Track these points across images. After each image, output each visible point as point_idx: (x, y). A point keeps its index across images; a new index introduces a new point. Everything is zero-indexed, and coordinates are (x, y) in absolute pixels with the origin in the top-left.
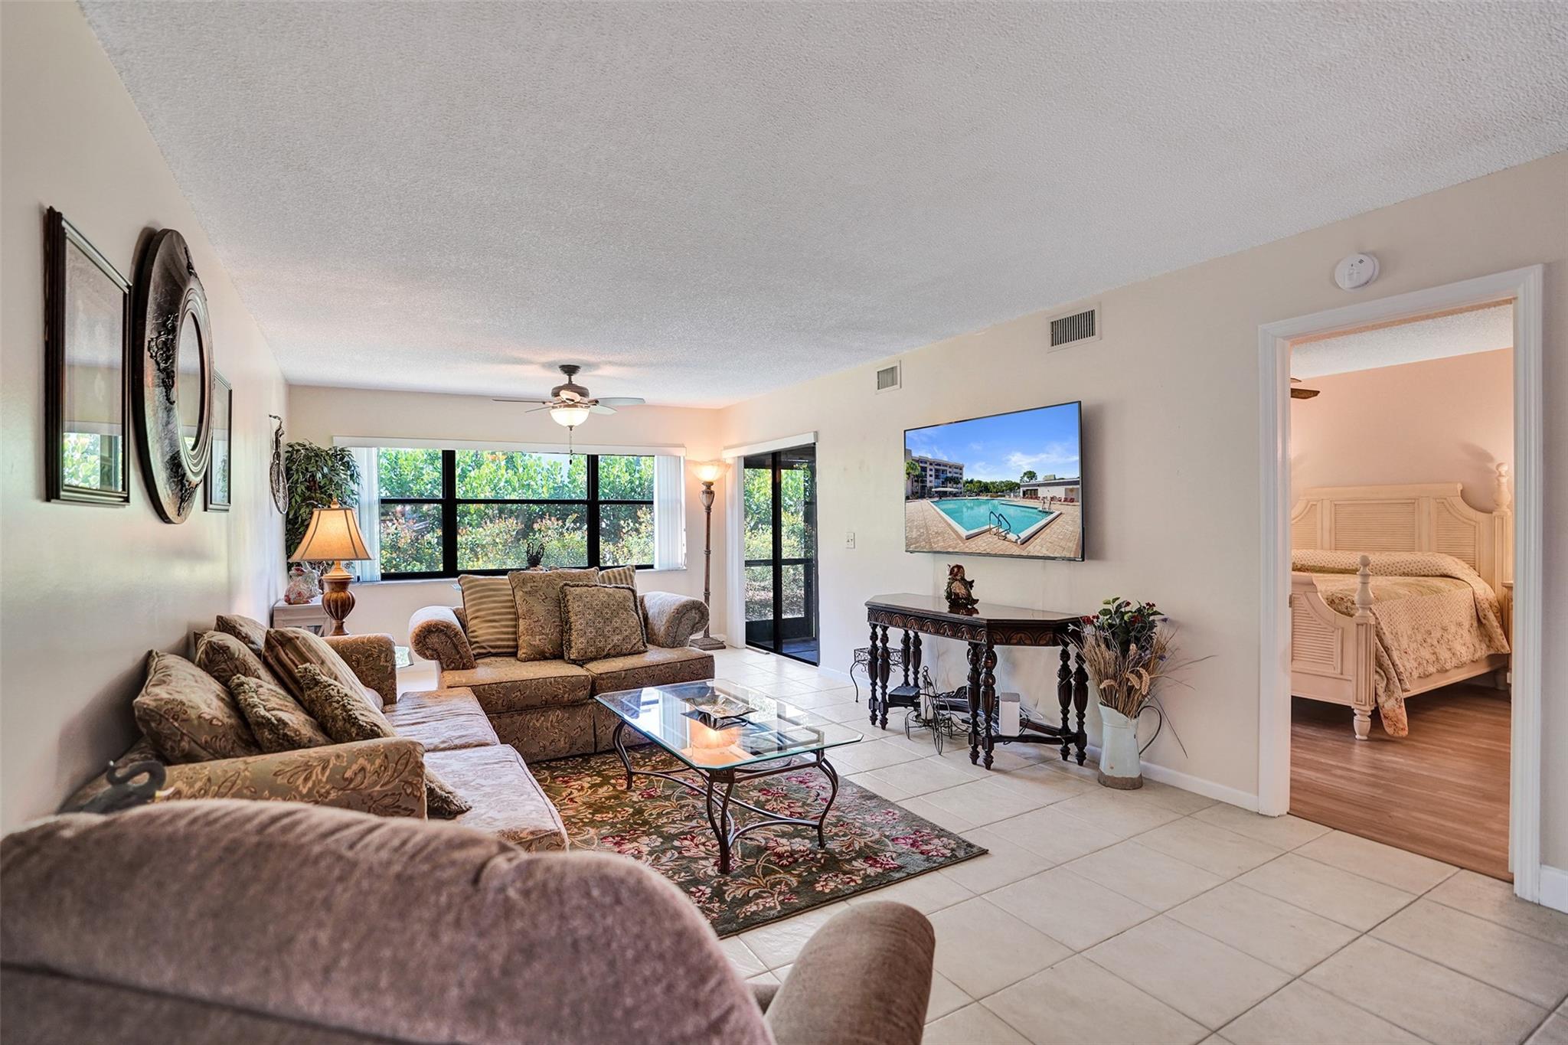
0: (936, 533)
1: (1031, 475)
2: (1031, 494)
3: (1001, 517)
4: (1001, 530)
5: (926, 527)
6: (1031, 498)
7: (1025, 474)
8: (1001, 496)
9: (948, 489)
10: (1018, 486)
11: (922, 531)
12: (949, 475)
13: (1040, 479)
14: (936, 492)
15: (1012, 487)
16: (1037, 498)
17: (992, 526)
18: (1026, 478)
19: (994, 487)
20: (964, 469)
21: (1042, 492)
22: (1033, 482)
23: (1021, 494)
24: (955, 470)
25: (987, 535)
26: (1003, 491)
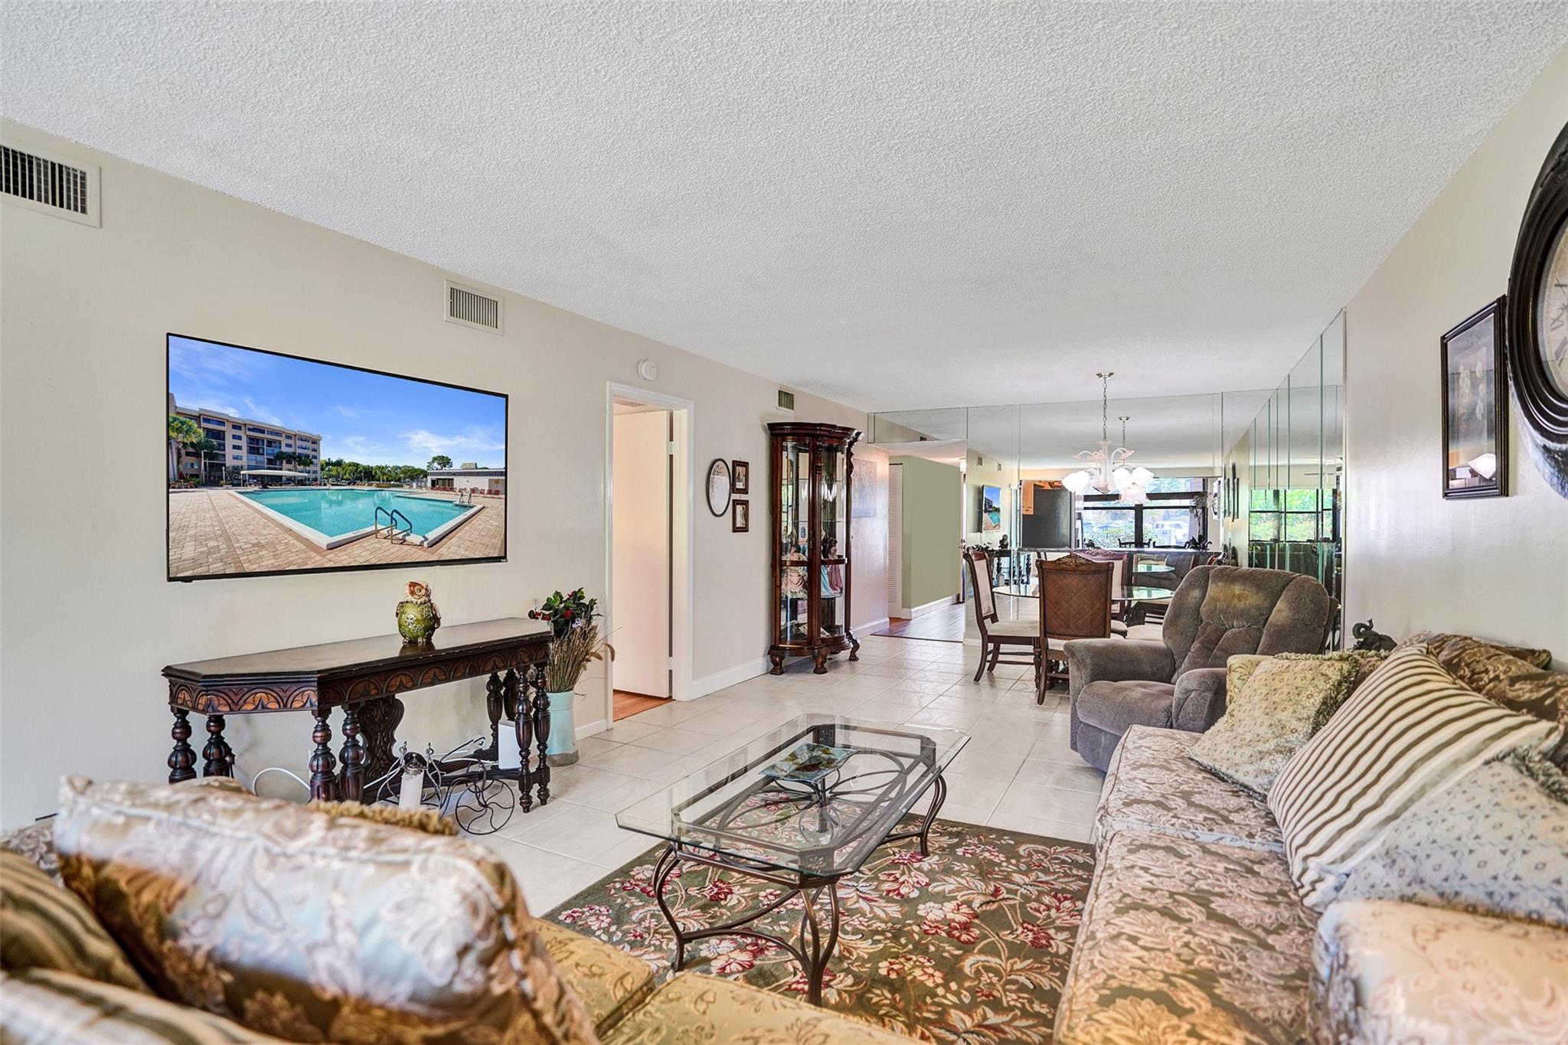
0: (254, 545)
1: (444, 461)
2: (444, 483)
3: (395, 515)
4: (395, 532)
5: (228, 540)
6: (444, 489)
7: (435, 459)
8: (398, 486)
9: (284, 473)
10: (425, 474)
11: (211, 544)
12: (284, 449)
13: (457, 466)
14: (254, 477)
15: (414, 475)
16: (452, 489)
17: (379, 527)
18: (436, 464)
19: (384, 474)
20: (322, 444)
21: (459, 482)
22: (447, 469)
23: (429, 484)
24: (299, 443)
25: (372, 539)
26: (399, 480)
